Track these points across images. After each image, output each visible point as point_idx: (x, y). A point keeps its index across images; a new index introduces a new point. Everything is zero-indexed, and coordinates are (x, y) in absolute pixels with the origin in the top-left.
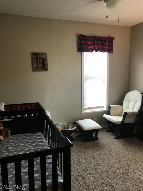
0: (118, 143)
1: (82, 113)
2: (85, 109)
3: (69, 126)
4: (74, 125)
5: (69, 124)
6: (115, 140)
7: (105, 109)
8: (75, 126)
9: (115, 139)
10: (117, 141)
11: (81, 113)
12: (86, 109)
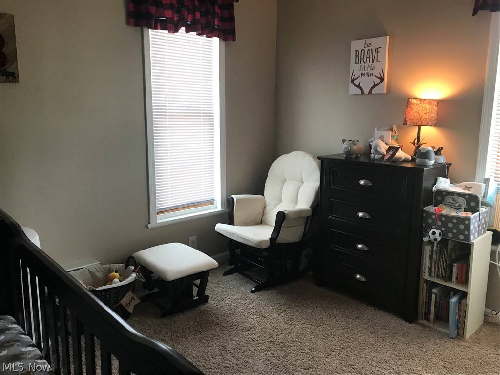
0: (264, 302)
1: (149, 226)
2: (158, 213)
3: (110, 271)
4: (127, 266)
5: (108, 265)
6: (256, 296)
7: (218, 207)
8: (134, 271)
9: (252, 292)
10: (261, 298)
11: (146, 226)
12: (161, 212)
